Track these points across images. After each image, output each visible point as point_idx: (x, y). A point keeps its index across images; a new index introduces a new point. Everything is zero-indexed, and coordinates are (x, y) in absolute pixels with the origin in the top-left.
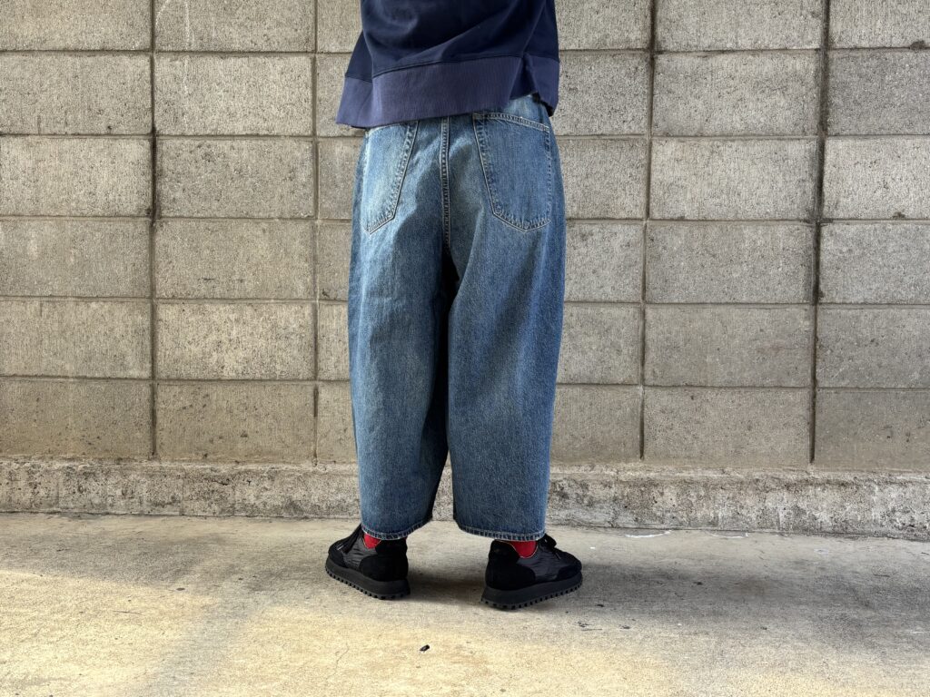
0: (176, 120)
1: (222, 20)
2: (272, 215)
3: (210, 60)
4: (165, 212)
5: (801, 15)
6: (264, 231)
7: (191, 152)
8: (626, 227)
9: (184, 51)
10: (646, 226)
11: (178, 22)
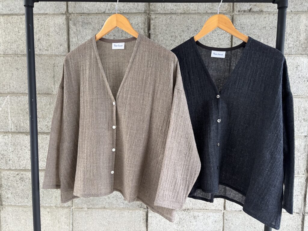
0: (7, 163)
1: (26, 118)
2: (52, 205)
3: (21, 136)
4: (4, 203)
5: (299, 120)
6: (48, 212)
7: (14, 177)
8: (214, 214)
9: (8, 132)
10: (224, 213)
11: (5, 119)
